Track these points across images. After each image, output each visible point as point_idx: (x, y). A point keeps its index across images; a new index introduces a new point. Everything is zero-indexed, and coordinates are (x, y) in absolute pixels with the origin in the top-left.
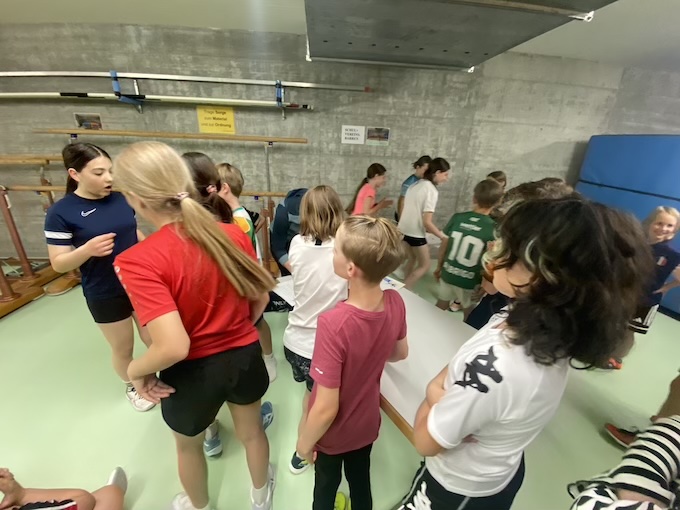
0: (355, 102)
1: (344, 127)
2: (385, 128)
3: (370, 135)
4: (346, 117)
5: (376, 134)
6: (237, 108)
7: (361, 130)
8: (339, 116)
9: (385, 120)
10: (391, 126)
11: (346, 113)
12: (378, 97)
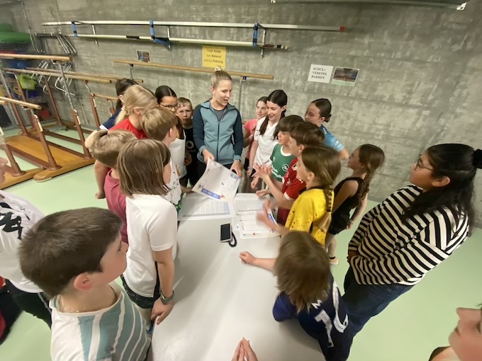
0: (327, 42)
1: (313, 66)
2: (354, 69)
3: (337, 75)
4: (316, 56)
5: (343, 75)
6: (229, 48)
7: (329, 70)
8: (310, 56)
9: (355, 61)
10: (361, 67)
11: (317, 53)
12: (353, 37)
